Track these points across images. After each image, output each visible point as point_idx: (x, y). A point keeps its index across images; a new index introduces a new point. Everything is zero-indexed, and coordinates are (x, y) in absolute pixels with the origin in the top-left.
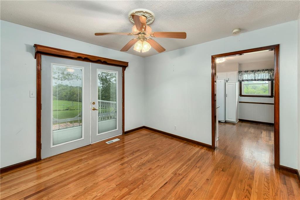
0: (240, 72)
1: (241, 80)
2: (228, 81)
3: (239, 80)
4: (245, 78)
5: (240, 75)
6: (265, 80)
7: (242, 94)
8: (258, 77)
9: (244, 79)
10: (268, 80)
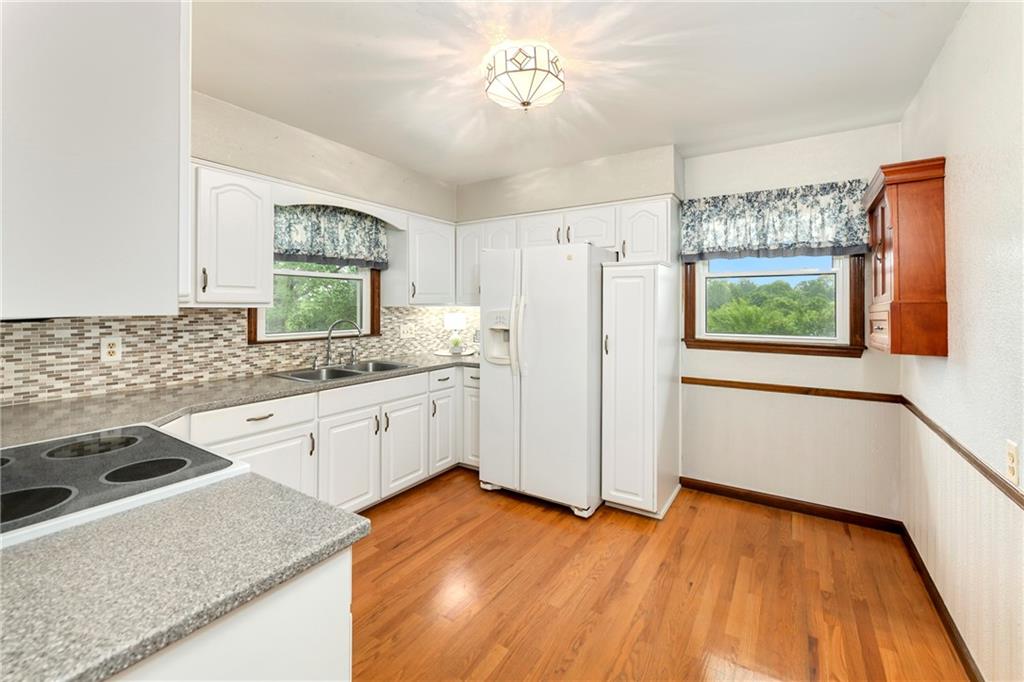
0: (682, 205)
1: (689, 251)
2: (621, 255)
3: (680, 256)
4: (710, 236)
5: (686, 221)
6: (820, 251)
7: (697, 336)
8: (781, 229)
9: (708, 243)
10: (836, 250)
